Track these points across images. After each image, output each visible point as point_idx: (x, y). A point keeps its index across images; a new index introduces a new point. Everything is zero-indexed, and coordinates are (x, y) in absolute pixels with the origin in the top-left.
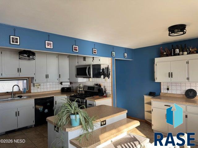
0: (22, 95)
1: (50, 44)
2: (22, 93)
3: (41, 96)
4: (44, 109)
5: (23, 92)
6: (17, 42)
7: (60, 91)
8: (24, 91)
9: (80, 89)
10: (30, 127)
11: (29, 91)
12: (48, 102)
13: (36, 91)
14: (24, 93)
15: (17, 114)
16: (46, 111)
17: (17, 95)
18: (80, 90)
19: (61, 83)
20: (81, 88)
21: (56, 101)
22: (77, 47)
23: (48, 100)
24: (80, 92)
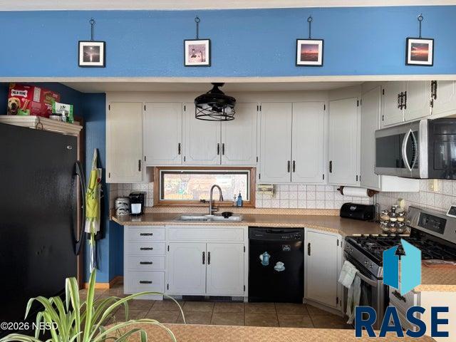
0: (234, 211)
1: (201, 50)
2: (233, 206)
3: (271, 221)
4: (273, 262)
5: (235, 205)
6: (96, 59)
7: (338, 214)
8: (237, 202)
9: (390, 215)
10: (239, 301)
11: (251, 204)
12: (286, 243)
13: (267, 205)
14: (237, 207)
15: (206, 258)
16: (280, 266)
17: (222, 211)
18: (390, 222)
19: (341, 189)
20: (397, 216)
21: (309, 244)
22: (317, 46)
23: (285, 237)
24: (389, 226)
